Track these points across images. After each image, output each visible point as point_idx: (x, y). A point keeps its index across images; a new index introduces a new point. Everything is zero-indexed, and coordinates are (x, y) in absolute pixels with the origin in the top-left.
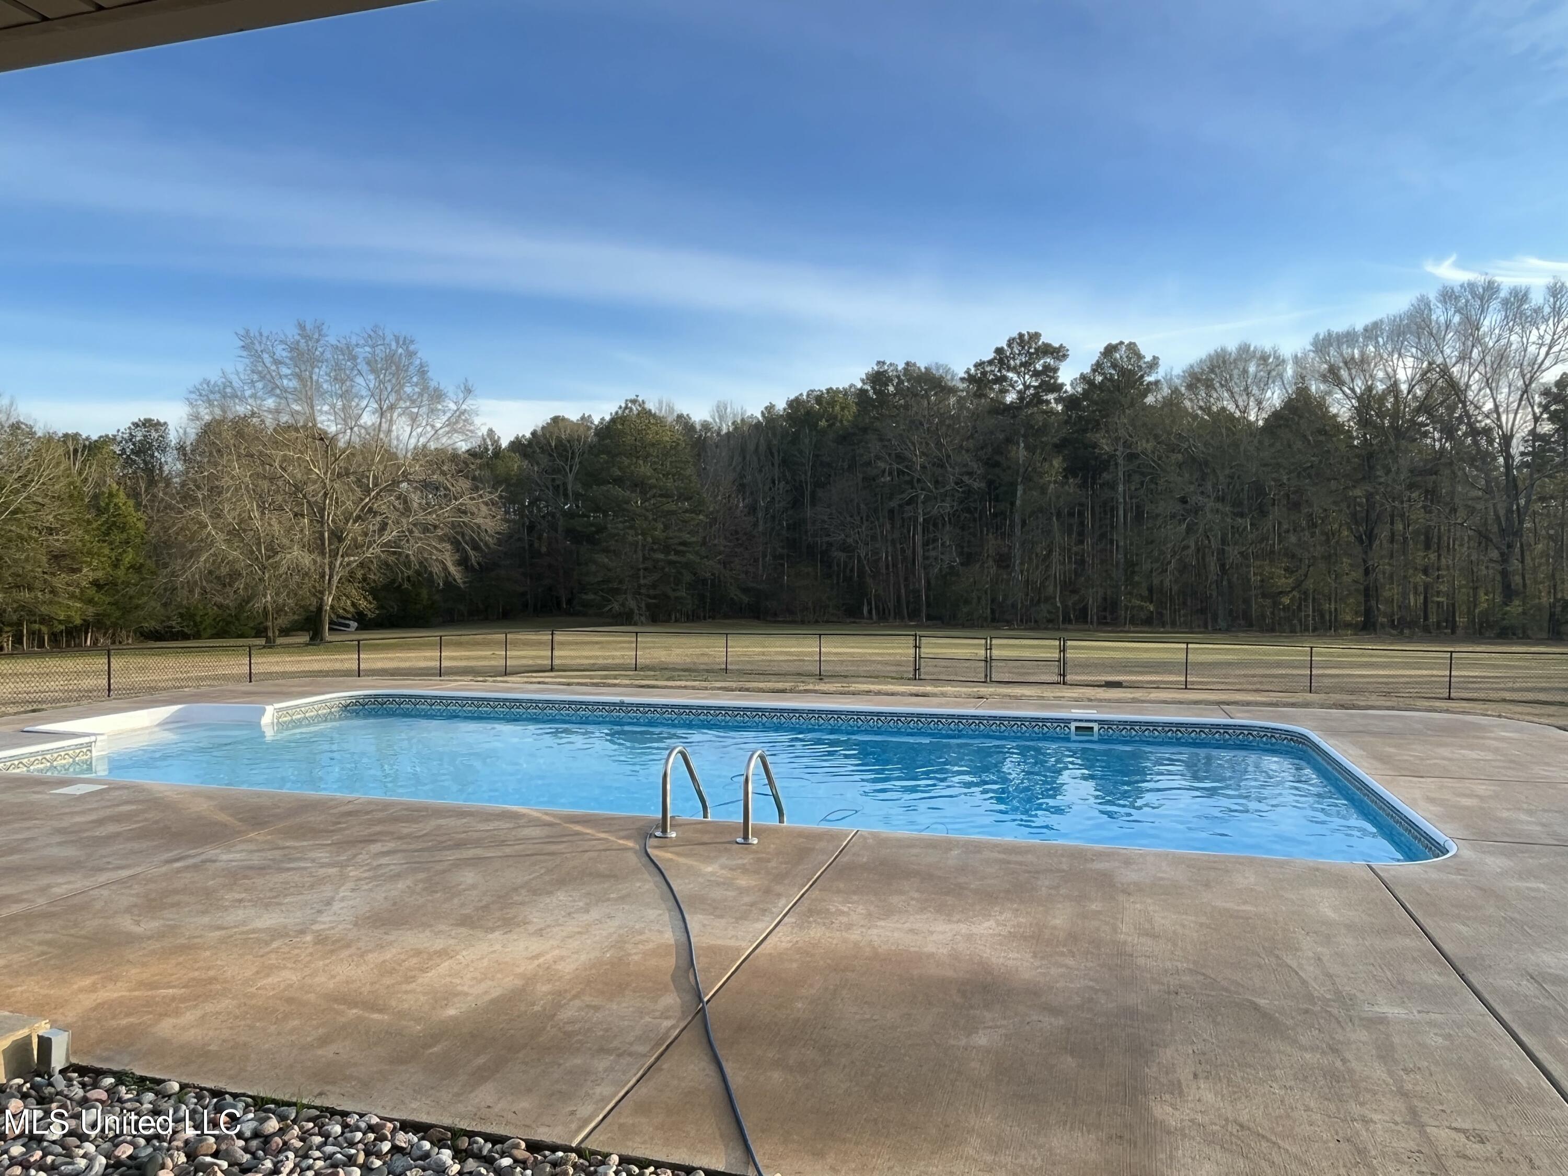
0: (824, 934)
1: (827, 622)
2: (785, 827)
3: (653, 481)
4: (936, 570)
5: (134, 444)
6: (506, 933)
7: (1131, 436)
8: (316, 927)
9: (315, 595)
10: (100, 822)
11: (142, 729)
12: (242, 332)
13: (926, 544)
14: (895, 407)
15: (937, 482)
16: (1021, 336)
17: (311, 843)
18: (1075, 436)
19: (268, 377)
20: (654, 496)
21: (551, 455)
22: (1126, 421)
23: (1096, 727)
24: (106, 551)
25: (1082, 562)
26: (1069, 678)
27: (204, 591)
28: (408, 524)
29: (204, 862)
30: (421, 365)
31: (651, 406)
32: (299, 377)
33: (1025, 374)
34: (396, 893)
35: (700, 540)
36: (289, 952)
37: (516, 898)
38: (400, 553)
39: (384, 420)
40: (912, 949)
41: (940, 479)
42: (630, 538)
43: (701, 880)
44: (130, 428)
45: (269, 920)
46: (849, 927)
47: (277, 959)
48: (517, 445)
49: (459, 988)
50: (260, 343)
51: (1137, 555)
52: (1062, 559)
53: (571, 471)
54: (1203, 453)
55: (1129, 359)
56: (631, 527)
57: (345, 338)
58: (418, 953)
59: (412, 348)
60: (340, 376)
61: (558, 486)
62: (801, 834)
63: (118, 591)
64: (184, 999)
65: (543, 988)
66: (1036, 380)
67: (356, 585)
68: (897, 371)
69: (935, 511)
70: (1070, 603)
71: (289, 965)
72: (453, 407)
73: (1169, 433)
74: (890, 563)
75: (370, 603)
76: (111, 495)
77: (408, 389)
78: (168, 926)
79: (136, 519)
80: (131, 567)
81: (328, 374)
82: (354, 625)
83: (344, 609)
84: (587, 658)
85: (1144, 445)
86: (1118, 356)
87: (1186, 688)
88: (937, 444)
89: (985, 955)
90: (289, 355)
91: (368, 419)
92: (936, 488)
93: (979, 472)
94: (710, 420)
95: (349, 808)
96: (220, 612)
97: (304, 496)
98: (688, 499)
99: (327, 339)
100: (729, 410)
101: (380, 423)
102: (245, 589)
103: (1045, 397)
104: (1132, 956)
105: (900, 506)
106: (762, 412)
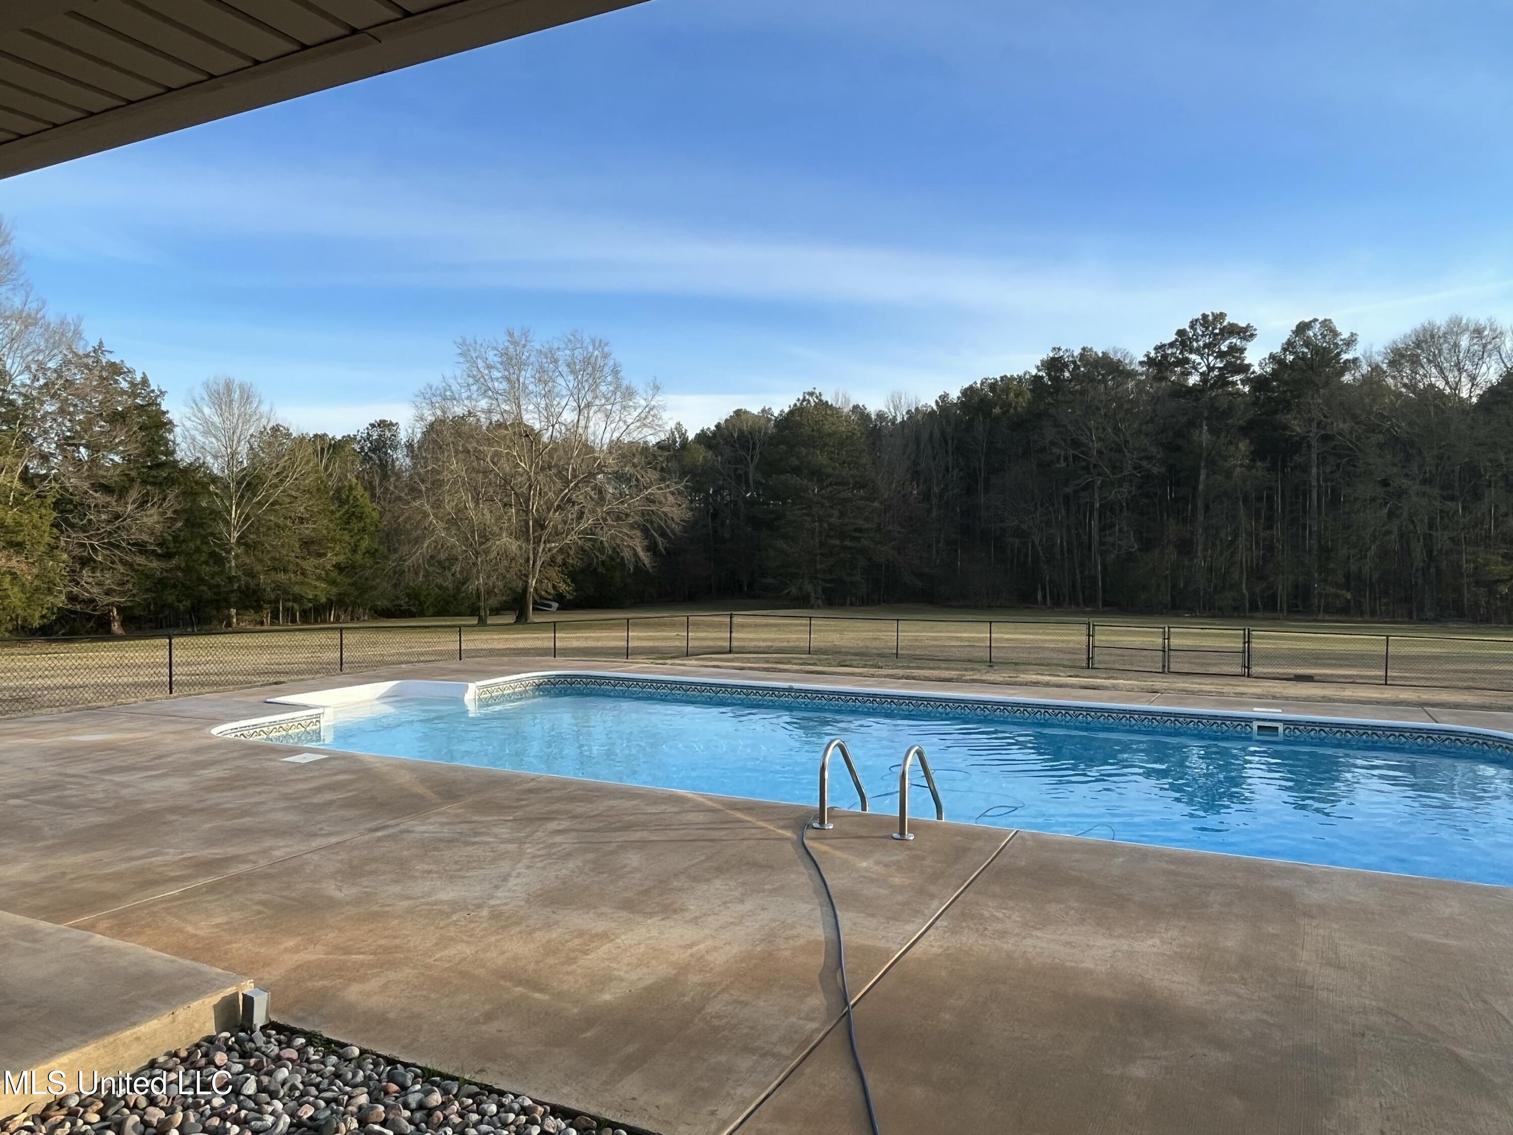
0: (977, 941)
1: (1000, 607)
2: (944, 823)
3: (830, 470)
4: (1113, 556)
5: (371, 443)
6: (663, 919)
7: (1325, 417)
8: (492, 902)
9: (521, 579)
10: (318, 790)
11: (364, 701)
12: (459, 340)
13: (1102, 529)
14: (1071, 392)
15: (1114, 467)
16: (1205, 316)
17: (496, 818)
18: (1264, 417)
19: (482, 380)
20: (831, 484)
21: (733, 446)
22: (1320, 401)
23: (1281, 727)
24: (347, 538)
25: (1270, 548)
26: (1254, 670)
27: (427, 575)
28: (602, 512)
29: (402, 832)
30: (615, 366)
31: (828, 398)
32: (508, 379)
33: (1208, 355)
34: (568, 873)
35: (875, 526)
36: (466, 926)
37: (675, 884)
38: (595, 540)
39: (581, 417)
40: (1068, 964)
41: (1118, 464)
42: (807, 525)
43: (854, 875)
44: (367, 428)
45: (449, 894)
46: (1003, 934)
47: (455, 932)
48: (702, 437)
49: (616, 973)
50: (475, 350)
51: (1332, 540)
52: (1248, 544)
53: (752, 460)
54: (1408, 433)
55: (1324, 336)
56: (809, 515)
57: (548, 343)
58: (581, 934)
59: (606, 349)
60: (543, 378)
61: (740, 475)
62: (958, 832)
63: (356, 574)
64: (371, 966)
65: (694, 978)
66: (1222, 361)
67: (557, 569)
68: (1073, 357)
69: (1112, 497)
70: (1257, 590)
71: (465, 938)
72: (643, 403)
73: (1369, 413)
74: (1065, 549)
75: (569, 586)
76: (351, 488)
77: (603, 388)
78: (364, 892)
79: (371, 509)
80: (368, 552)
81: (533, 377)
82: (555, 605)
83: (546, 591)
84: (764, 640)
85: (1341, 426)
86: (1312, 334)
87: (1386, 684)
88: (1114, 428)
89: (1147, 976)
90: (500, 360)
91: (569, 416)
92: (1113, 474)
93: (1159, 456)
94: (886, 410)
95: (531, 785)
96: (441, 593)
97: (511, 487)
98: (863, 486)
99: (532, 344)
100: (903, 400)
101: (578, 421)
102: (461, 572)
103: (1231, 379)
104: (1312, 987)
105: (1076, 492)
106: (937, 402)
